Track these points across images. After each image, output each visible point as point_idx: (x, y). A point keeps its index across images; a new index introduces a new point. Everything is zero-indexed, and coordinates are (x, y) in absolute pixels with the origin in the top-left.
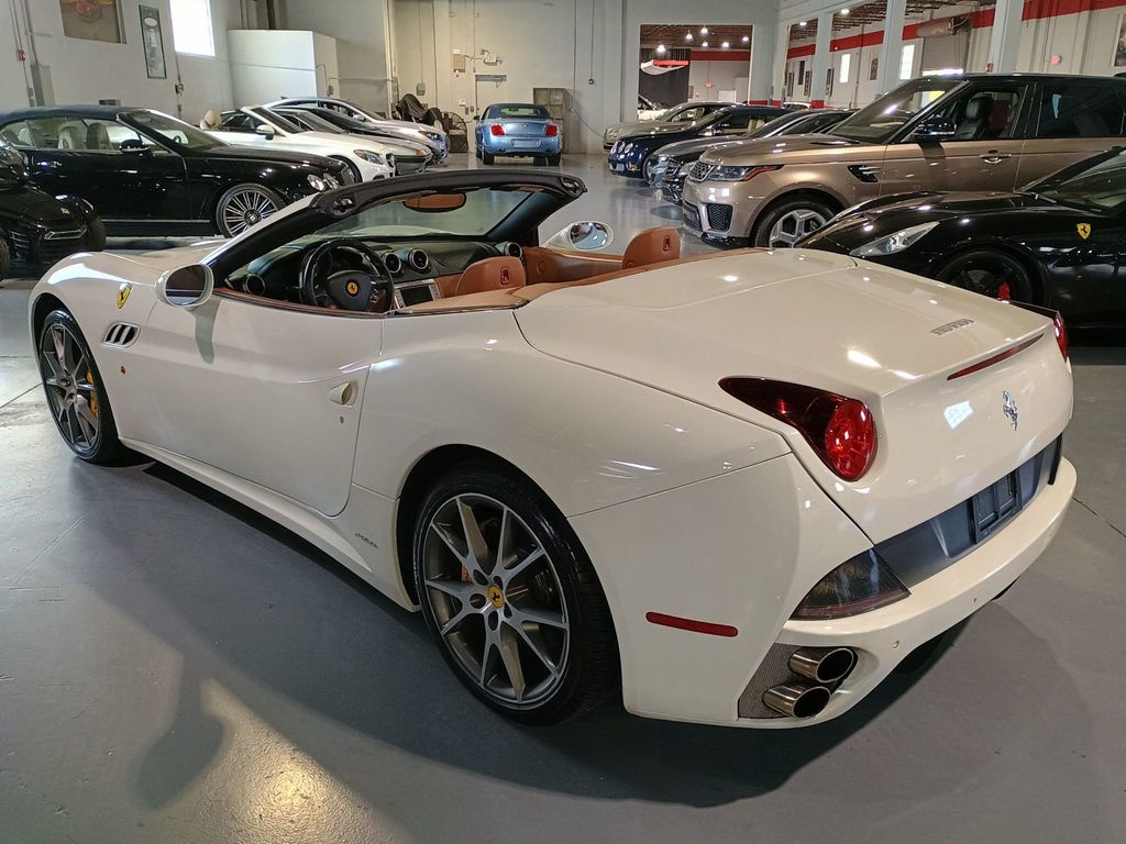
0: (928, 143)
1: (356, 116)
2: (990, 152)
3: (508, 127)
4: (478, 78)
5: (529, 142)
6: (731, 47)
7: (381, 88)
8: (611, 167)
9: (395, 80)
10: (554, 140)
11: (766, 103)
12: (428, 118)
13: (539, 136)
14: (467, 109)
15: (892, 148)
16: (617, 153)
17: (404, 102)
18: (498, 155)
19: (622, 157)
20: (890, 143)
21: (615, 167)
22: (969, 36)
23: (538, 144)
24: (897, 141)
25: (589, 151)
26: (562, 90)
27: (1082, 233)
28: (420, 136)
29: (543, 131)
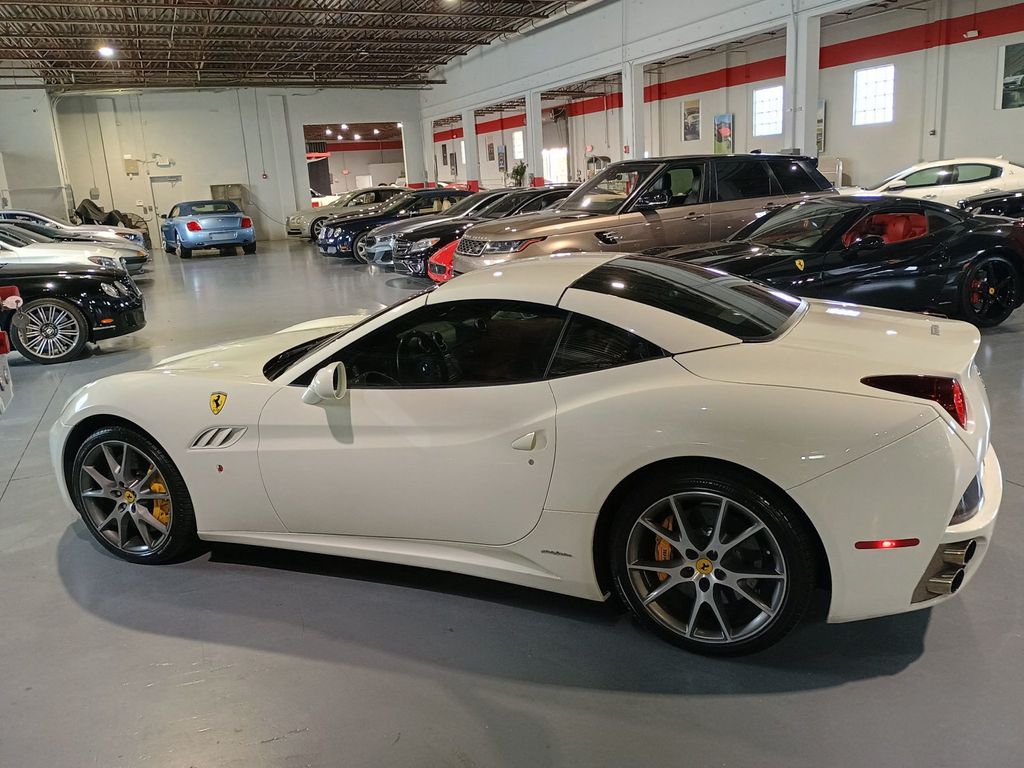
0: (647, 211)
1: (47, 225)
2: (691, 214)
3: (203, 223)
4: (153, 179)
5: (226, 235)
6: (362, 139)
7: (55, 197)
8: (322, 250)
9: (69, 187)
10: (249, 231)
11: (421, 185)
12: (111, 220)
13: (237, 228)
14: (145, 209)
15: (623, 216)
16: (326, 237)
17: (83, 206)
18: (195, 249)
19: (331, 241)
20: (620, 213)
21: (326, 250)
22: (567, 122)
23: (236, 235)
24: (624, 212)
25: (271, 238)
26: (238, 185)
27: (799, 267)
28: (117, 237)
29: (238, 223)
